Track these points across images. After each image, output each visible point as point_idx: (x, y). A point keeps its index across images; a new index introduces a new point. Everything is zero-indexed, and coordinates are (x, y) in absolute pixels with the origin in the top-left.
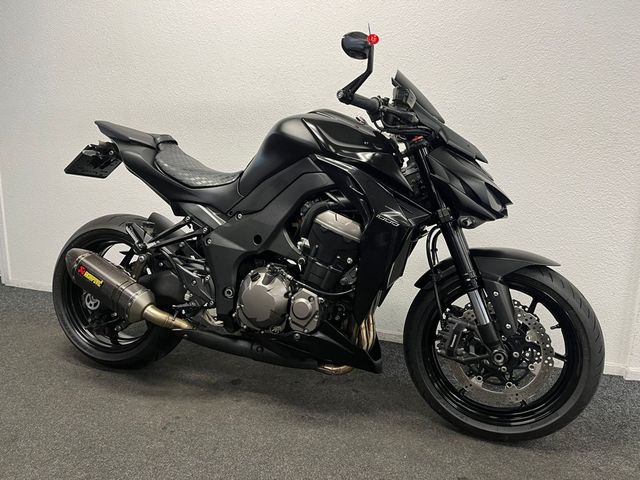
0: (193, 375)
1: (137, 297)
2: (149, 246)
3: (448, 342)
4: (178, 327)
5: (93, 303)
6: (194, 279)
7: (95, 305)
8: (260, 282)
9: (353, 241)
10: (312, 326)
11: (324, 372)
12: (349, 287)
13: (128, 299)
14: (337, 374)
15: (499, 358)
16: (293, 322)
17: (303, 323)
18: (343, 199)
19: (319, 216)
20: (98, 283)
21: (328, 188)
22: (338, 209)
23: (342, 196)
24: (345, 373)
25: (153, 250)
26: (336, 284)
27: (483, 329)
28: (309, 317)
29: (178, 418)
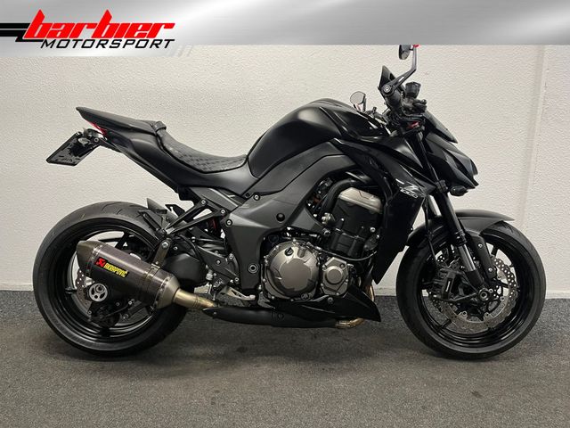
0: (199, 351)
1: (167, 283)
2: (169, 232)
3: (443, 288)
4: (205, 307)
5: (99, 295)
6: (219, 259)
7: (101, 296)
8: (295, 255)
9: (376, 213)
10: (343, 289)
11: (338, 328)
12: (371, 252)
13: (158, 286)
14: (352, 327)
15: (484, 295)
16: (326, 288)
17: (335, 288)
18: (363, 178)
19: (343, 193)
20: (122, 273)
21: (349, 169)
22: (359, 186)
23: (363, 175)
24: (357, 325)
25: (173, 235)
26: (360, 251)
27: (471, 275)
28: (340, 283)
29: (218, 392)
